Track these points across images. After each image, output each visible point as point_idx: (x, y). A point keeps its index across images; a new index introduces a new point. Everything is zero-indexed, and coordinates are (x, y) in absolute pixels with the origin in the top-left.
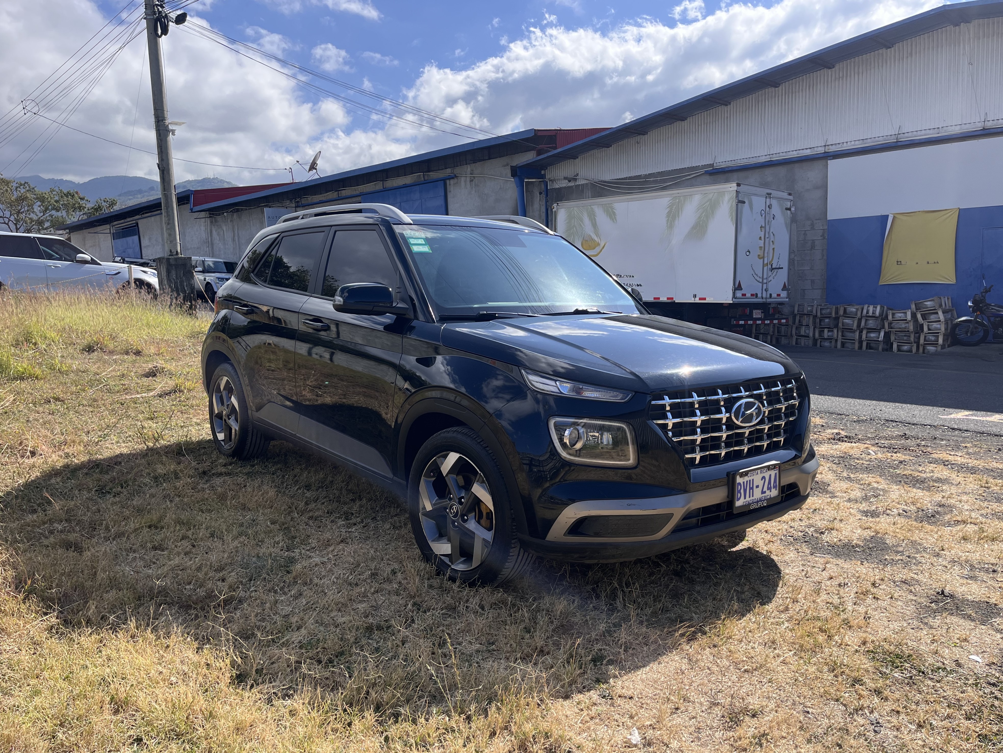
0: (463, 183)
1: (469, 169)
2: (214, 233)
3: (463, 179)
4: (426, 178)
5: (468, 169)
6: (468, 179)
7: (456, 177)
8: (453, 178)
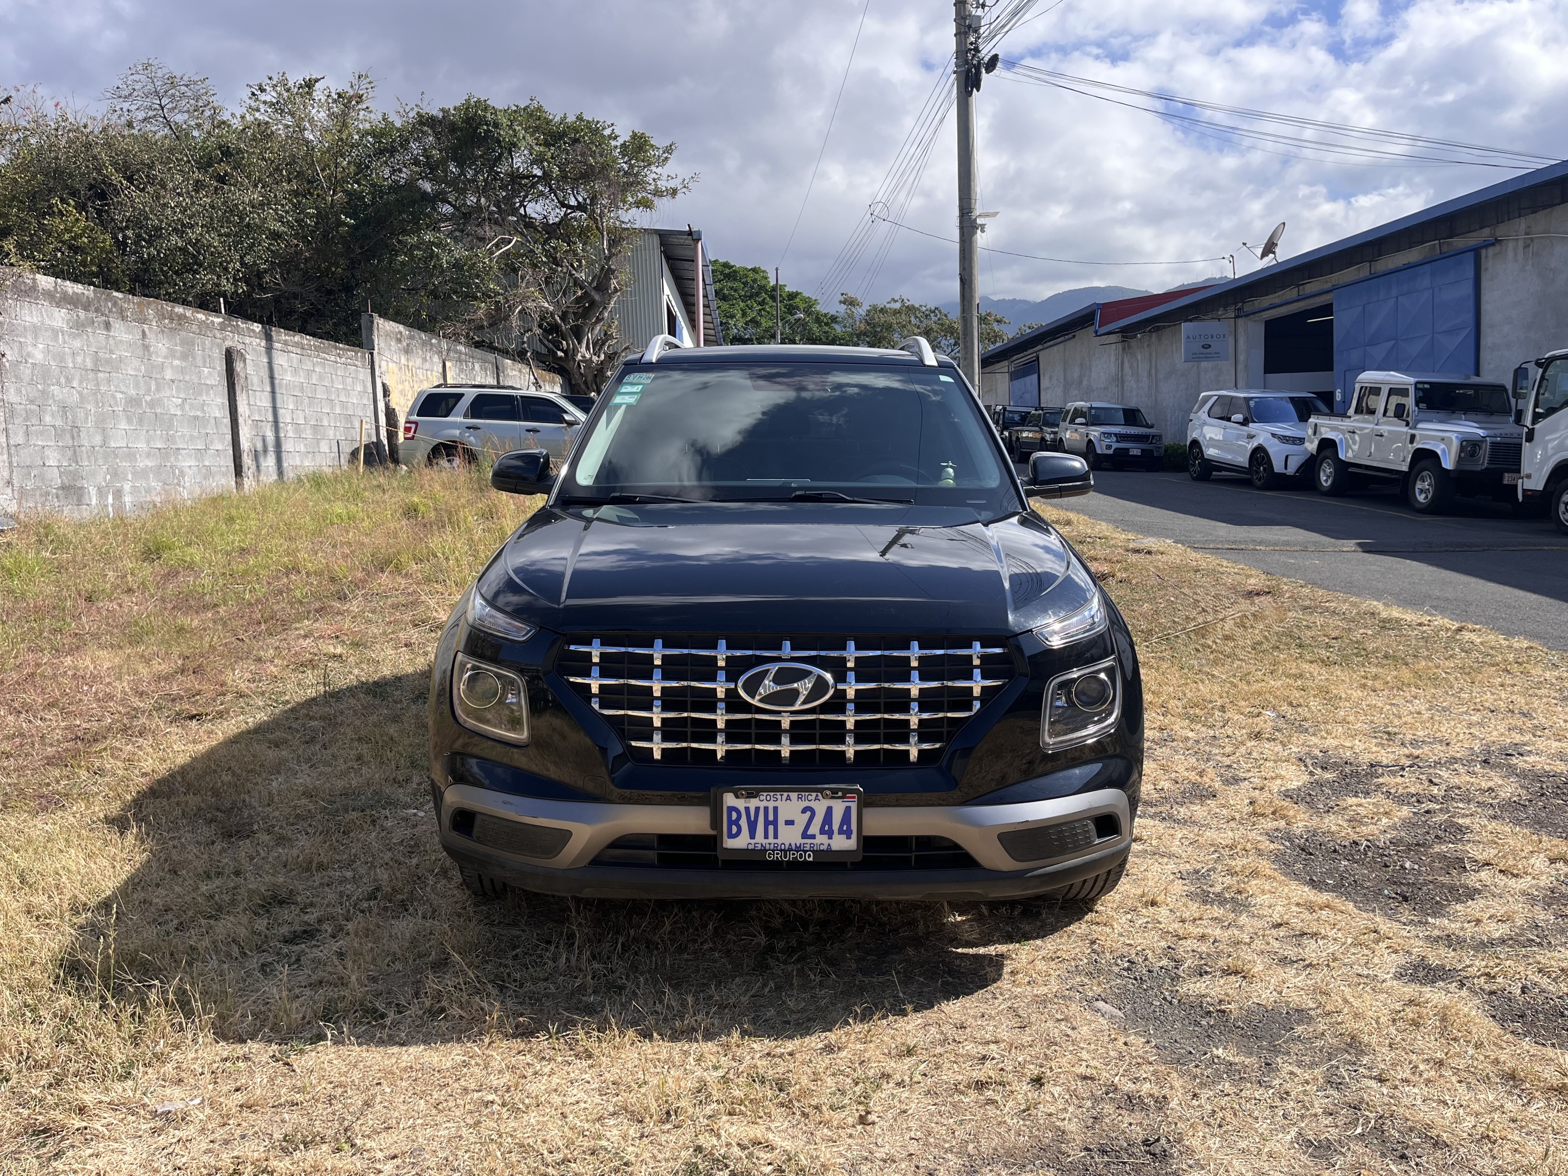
0: (1510, 254)
1: (1523, 227)
2: (1126, 365)
3: (1511, 245)
4: (1445, 248)
5: (1521, 224)
6: (1521, 244)
7: (1497, 242)
8: (1493, 244)
